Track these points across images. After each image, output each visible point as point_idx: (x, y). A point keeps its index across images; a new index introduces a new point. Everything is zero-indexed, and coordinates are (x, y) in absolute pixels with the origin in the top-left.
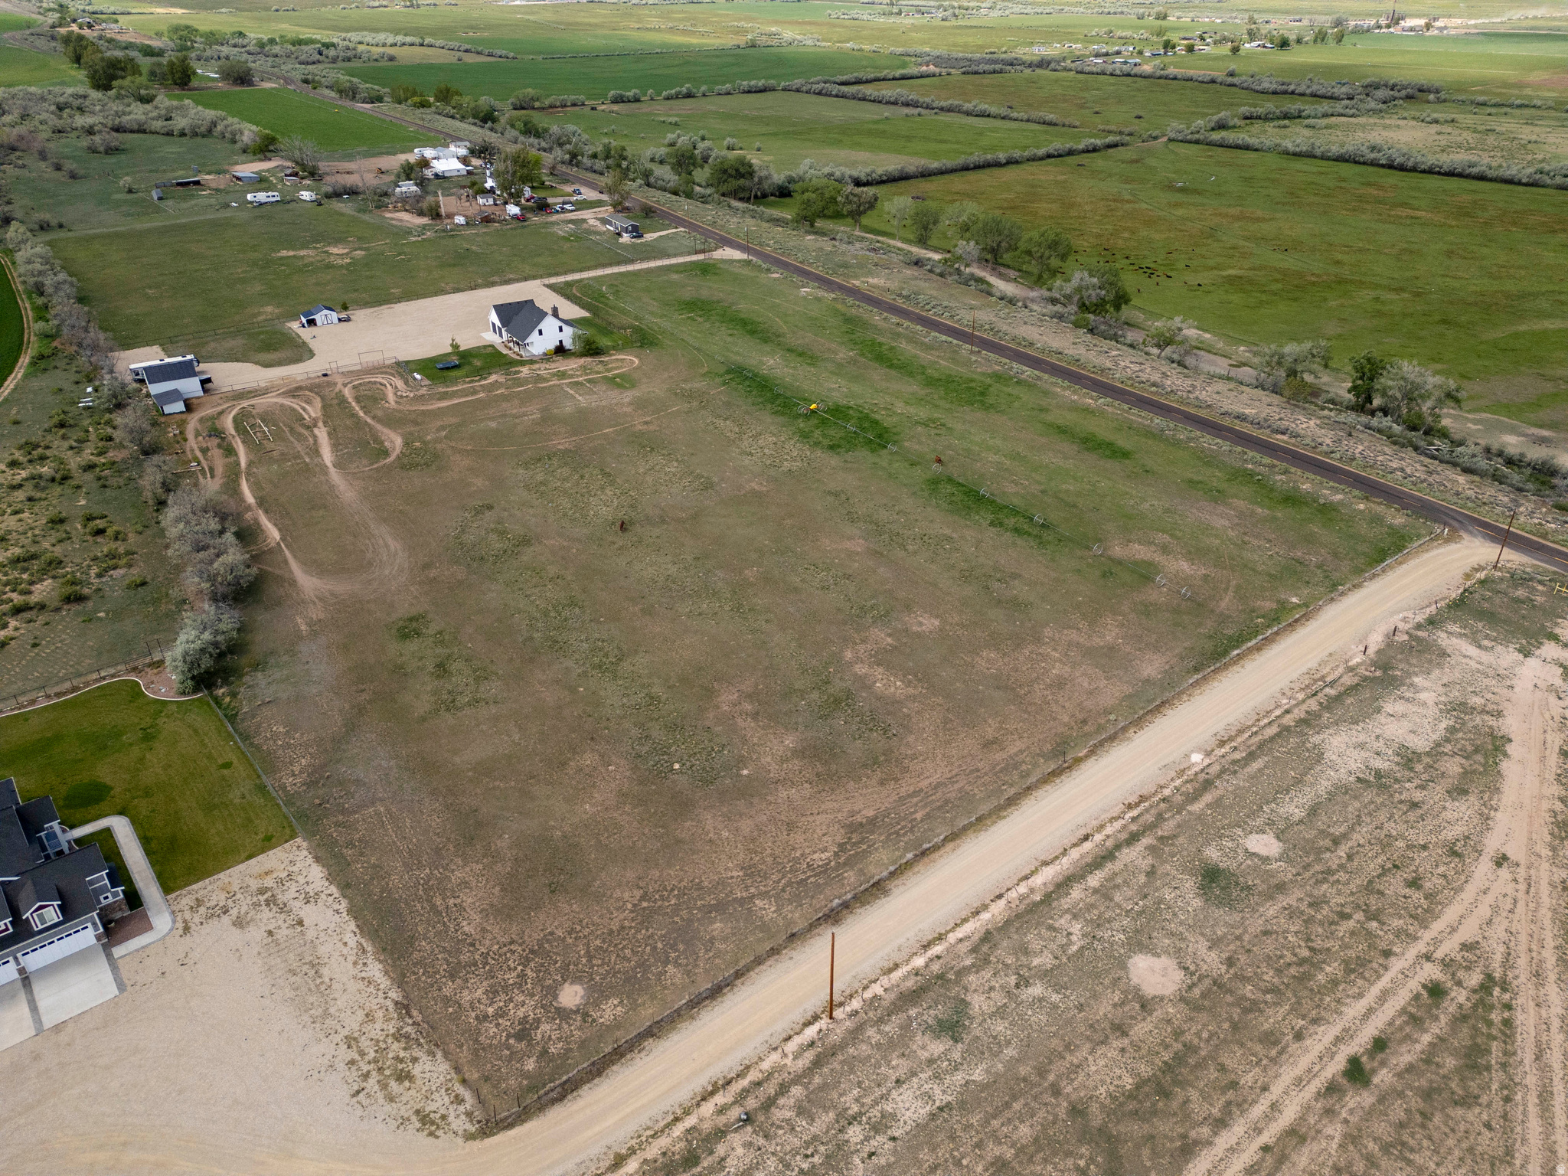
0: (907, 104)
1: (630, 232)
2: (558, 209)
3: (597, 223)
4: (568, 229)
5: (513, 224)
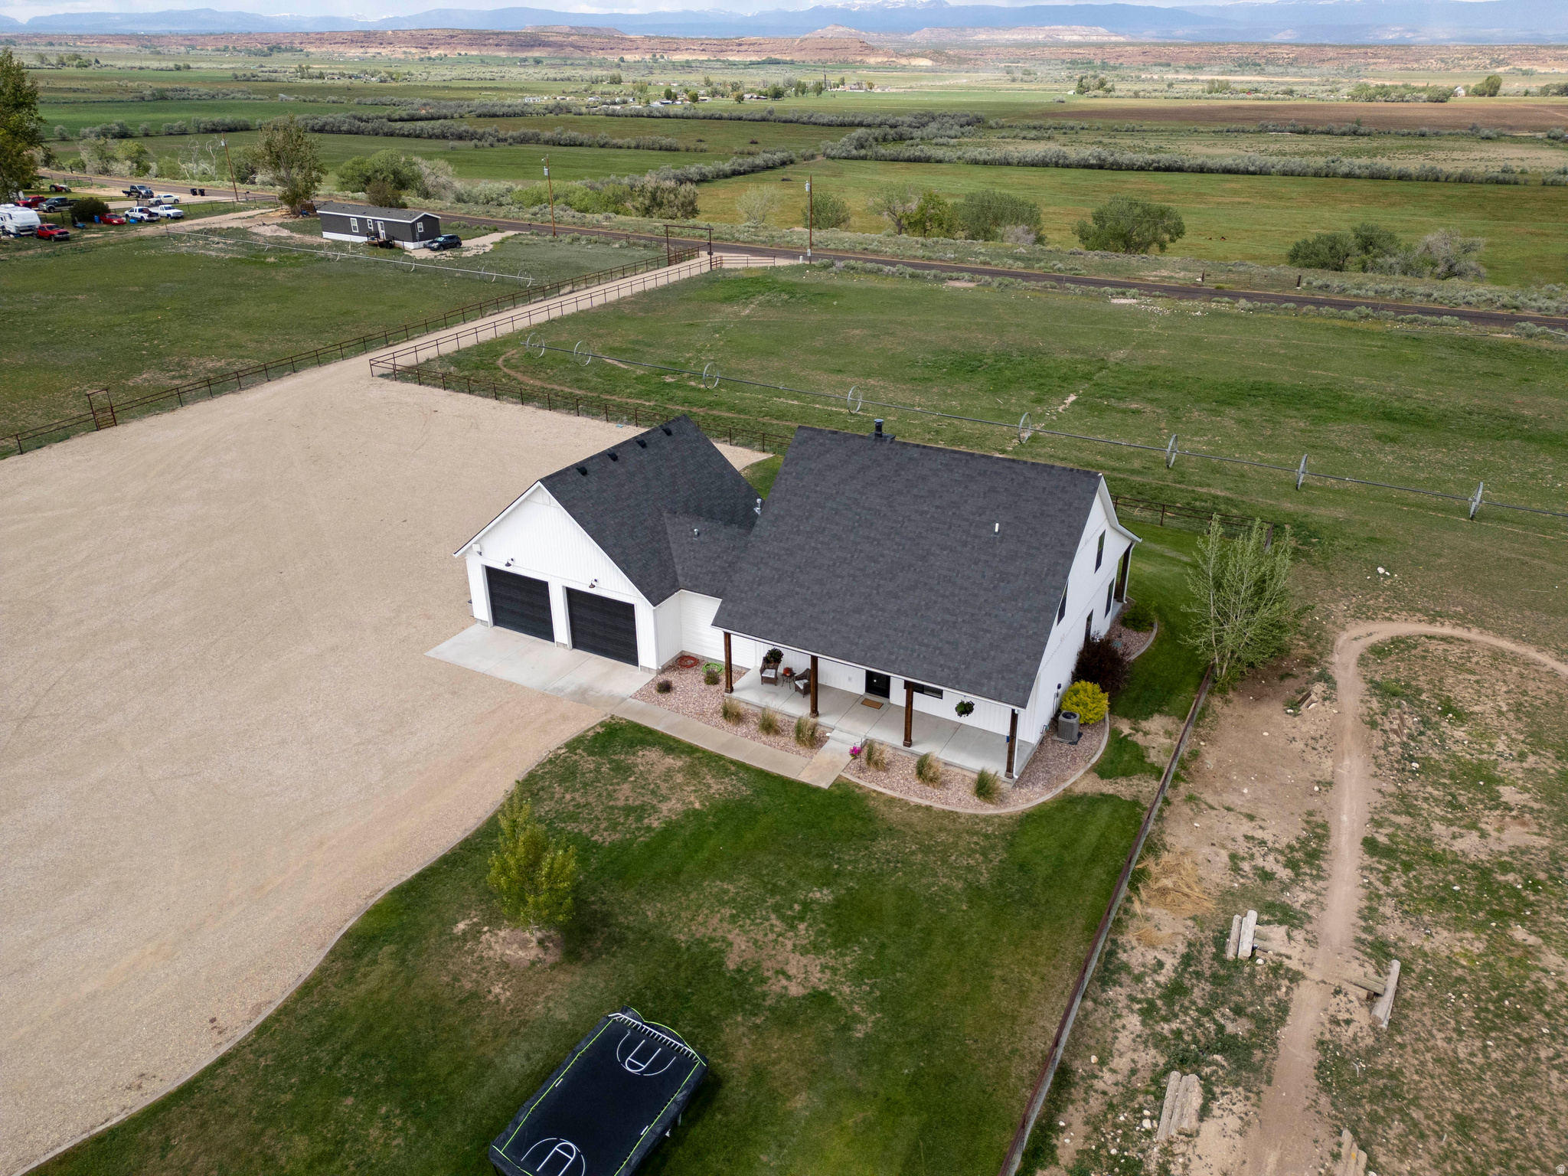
0: (460, 137)
1: (422, 238)
2: (139, 215)
3: (285, 233)
4: (220, 245)
5: (38, 250)
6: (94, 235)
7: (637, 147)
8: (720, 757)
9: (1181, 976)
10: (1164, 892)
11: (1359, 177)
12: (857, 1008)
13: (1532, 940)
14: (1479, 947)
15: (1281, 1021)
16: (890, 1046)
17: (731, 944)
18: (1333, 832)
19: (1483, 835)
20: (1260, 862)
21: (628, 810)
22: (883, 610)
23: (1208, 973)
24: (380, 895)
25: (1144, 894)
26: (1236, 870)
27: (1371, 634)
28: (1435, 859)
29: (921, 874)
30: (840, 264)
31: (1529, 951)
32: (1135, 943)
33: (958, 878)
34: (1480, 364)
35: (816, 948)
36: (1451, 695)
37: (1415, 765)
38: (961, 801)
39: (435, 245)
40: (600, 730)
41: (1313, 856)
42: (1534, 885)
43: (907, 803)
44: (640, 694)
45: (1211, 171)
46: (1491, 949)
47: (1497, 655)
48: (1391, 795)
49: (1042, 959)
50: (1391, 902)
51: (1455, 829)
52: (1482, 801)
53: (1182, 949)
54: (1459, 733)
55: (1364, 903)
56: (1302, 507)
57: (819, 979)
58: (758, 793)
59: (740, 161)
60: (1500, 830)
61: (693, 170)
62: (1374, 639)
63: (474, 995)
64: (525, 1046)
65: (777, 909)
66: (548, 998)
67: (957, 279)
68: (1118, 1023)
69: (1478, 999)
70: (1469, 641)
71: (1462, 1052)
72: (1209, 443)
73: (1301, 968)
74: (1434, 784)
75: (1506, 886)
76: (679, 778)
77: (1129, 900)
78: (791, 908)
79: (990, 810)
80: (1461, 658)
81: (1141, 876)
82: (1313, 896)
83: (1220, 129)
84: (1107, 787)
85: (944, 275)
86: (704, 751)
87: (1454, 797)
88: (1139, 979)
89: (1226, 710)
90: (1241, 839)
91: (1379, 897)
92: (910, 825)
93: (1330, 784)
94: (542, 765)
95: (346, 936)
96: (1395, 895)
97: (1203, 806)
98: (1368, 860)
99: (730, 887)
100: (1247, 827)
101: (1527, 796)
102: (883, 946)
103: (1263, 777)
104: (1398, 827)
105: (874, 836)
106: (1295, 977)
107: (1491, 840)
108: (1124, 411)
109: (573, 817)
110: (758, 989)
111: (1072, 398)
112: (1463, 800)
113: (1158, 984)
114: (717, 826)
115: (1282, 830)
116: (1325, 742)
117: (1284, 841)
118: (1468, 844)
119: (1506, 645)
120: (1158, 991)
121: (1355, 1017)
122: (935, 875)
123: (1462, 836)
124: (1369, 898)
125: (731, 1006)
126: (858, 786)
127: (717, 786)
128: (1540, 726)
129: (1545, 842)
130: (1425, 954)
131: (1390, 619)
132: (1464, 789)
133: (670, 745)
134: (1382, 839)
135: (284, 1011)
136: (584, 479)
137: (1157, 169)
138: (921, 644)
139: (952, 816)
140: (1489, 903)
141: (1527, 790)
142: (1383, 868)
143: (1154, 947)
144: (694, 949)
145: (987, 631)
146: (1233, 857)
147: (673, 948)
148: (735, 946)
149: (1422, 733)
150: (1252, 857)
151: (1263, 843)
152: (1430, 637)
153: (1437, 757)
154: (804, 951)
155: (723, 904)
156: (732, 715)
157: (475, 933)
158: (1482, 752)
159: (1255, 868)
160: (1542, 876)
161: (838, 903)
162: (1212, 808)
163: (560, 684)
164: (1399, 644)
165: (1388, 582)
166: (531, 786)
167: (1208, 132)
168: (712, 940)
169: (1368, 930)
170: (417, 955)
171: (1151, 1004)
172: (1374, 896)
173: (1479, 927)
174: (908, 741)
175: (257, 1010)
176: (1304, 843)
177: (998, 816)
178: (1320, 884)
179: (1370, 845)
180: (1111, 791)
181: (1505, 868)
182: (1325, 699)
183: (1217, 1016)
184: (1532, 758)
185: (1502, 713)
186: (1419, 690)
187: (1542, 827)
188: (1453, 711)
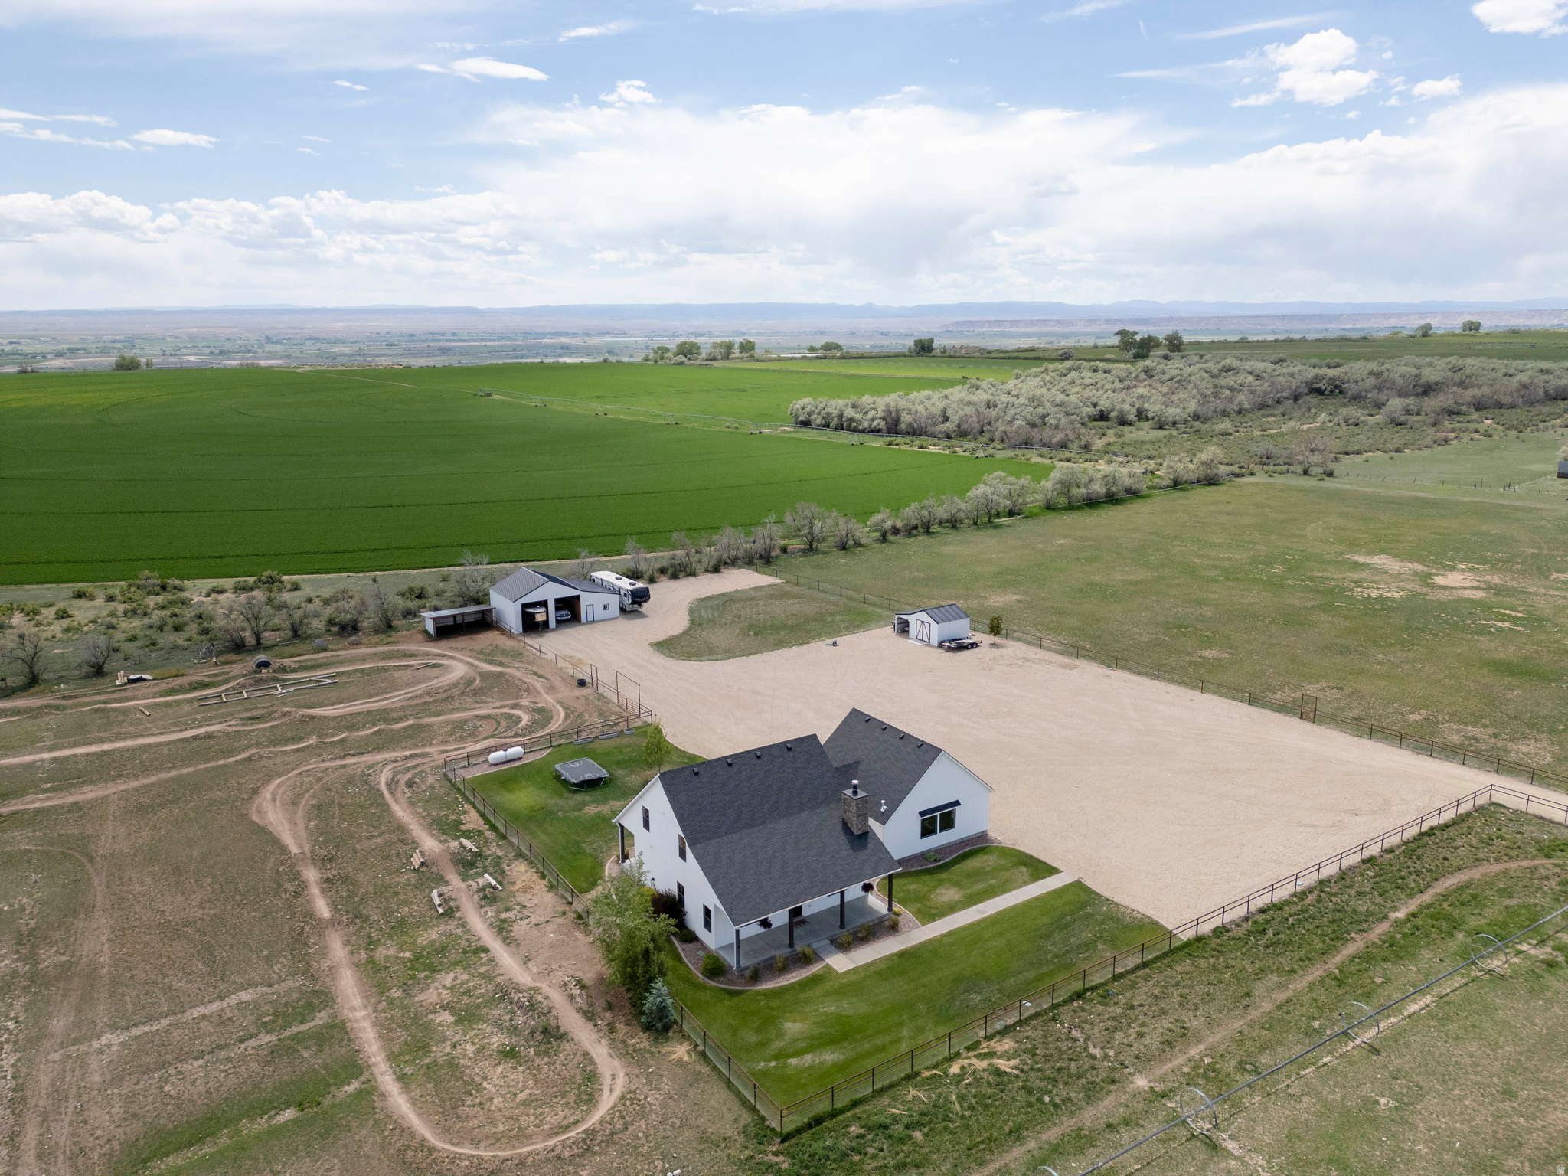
13: (402, 955)
14: (419, 941)
18: (501, 943)
19: (444, 987)
20: (515, 912)
25: (535, 874)
26: (519, 904)
27: (611, 1090)
28: (457, 963)
31: (401, 950)
32: (521, 864)
36: (521, 1069)
37: (499, 997)
41: (500, 930)
42: (412, 977)
48: (495, 977)
50: (459, 934)
51: (459, 982)
52: (456, 1003)
53: (507, 873)
54: (494, 1040)
55: (468, 927)
60: (439, 994)
62: (605, 1088)
68: (503, 852)
71: (407, 909)
73: (467, 883)
75: (423, 971)
80: (541, 1114)
81: (543, 878)
82: (487, 917)
84: (595, 892)
87: (470, 996)
88: (510, 860)
90: (530, 914)
93: (525, 963)
96: (460, 938)
97: (556, 915)
98: (480, 944)
100: (533, 920)
101: (437, 1021)
103: (552, 946)
104: (482, 965)
107: (442, 986)
112: (465, 998)
115: (519, 929)
117: (515, 927)
118: (448, 979)
120: (501, 862)
123: (455, 980)
128: (458, 1079)
132: (467, 1005)
134: (483, 955)
141: (440, 1025)
142: (473, 944)
143: (515, 867)
146: (525, 907)
150: (519, 912)
151: (521, 919)
152: (576, 1122)
153: (494, 1012)
160: (410, 982)
162: (554, 917)
164: (589, 1101)
172: (468, 932)
173: (423, 949)
176: (508, 930)
178: (488, 923)
181: (427, 977)
184: (448, 1049)
185: (485, 1078)
186: (538, 1054)
187: (421, 1006)
188: (509, 1054)
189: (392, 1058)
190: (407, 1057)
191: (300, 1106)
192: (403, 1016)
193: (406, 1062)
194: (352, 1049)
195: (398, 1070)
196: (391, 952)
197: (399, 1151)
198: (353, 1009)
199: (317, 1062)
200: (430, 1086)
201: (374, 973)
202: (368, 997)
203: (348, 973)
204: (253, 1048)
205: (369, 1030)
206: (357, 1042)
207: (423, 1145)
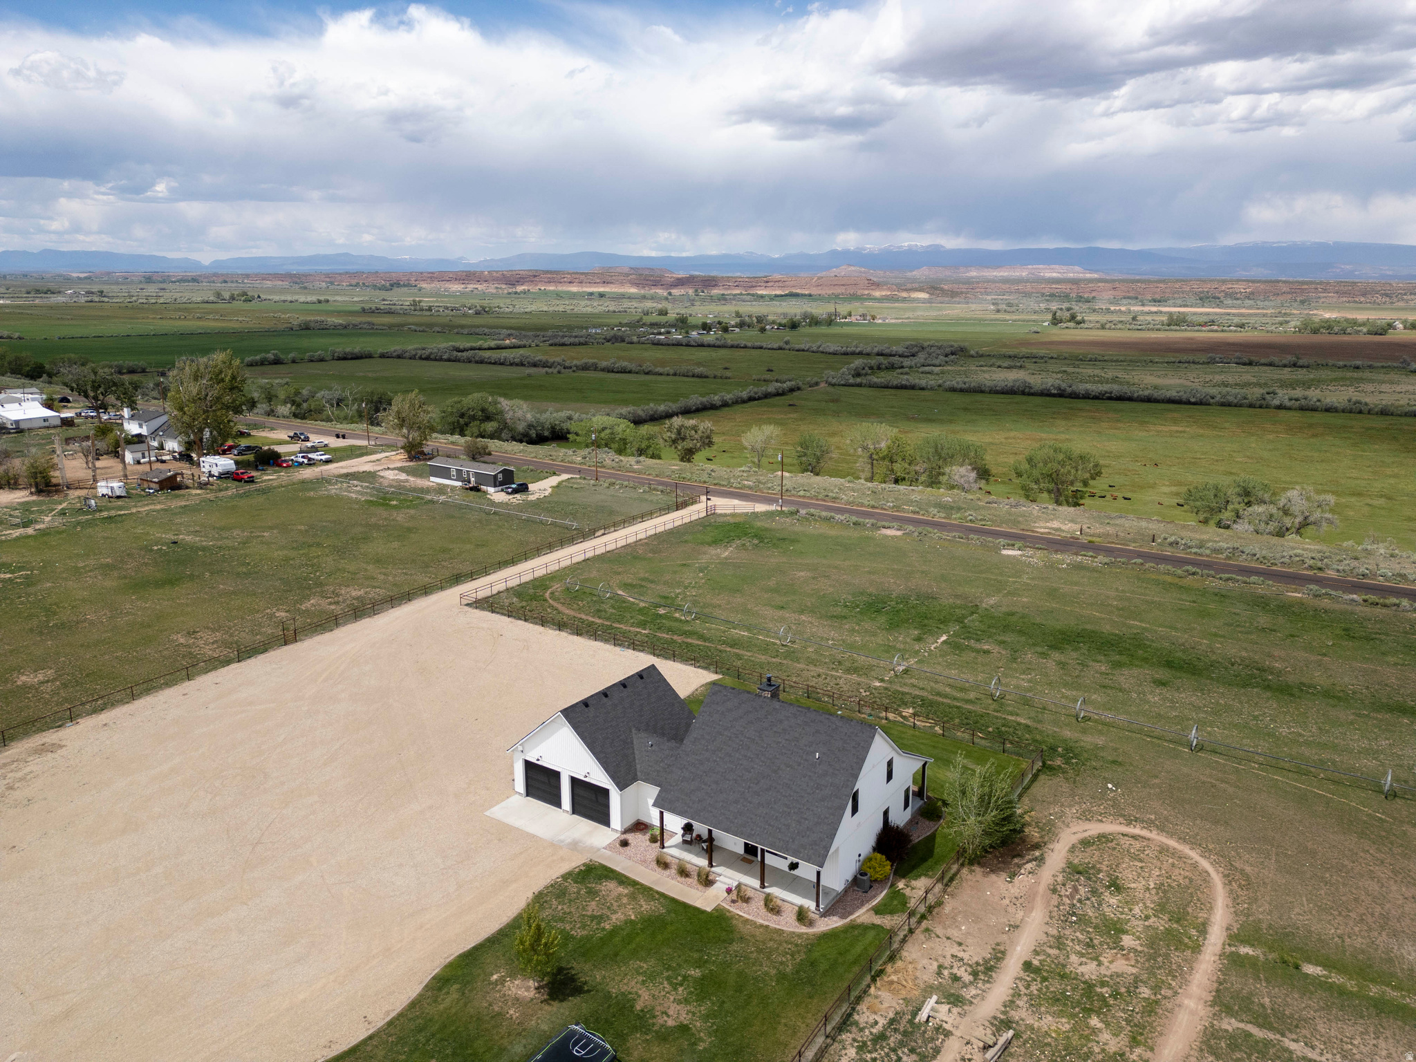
0: (535, 365)
1: (501, 484)
2: (301, 460)
3: (403, 476)
4: (358, 488)
5: (232, 489)
6: (269, 477)
7: (675, 374)
8: (651, 889)
9: (885, 1030)
10: (892, 982)
11: (1290, 409)
12: (702, 1034)
13: (1099, 1025)
14: (1068, 1027)
15: (934, 1057)
16: (715, 1055)
17: (640, 996)
18: (1008, 957)
19: (1100, 964)
20: (955, 971)
21: (593, 918)
22: (750, 803)
23: (902, 1029)
24: (452, 957)
25: (878, 983)
26: (939, 974)
27: (1085, 831)
28: (1063, 976)
29: (754, 965)
30: (803, 512)
31: (1095, 1031)
32: (865, 1010)
33: (775, 967)
34: (1263, 620)
35: (686, 1001)
36: (1120, 875)
37: (1074, 918)
38: (787, 923)
39: (510, 490)
40: (583, 868)
41: (990, 969)
42: (1116, 995)
43: (755, 923)
44: (609, 847)
45: (1156, 401)
46: (1073, 1030)
47: (1164, 850)
48: (1052, 936)
49: (810, 1015)
50: (1025, 998)
51: (1084, 960)
52: (1108, 943)
53: (891, 1015)
54: (1113, 901)
55: (1010, 998)
56: (1076, 735)
57: (684, 1018)
58: (669, 912)
59: (756, 390)
60: (1111, 962)
61: (716, 398)
62: (1086, 835)
63: (499, 1014)
64: (524, 1041)
65: (668, 978)
66: (538, 1018)
67: (889, 528)
68: (843, 1052)
69: (1053, 1055)
70: (1149, 839)
72: (1029, 681)
73: (951, 1029)
74: (1082, 931)
75: (1099, 994)
76: (625, 900)
77: (869, 986)
78: (676, 979)
79: (804, 930)
80: (1138, 850)
81: (881, 972)
82: (980, 992)
83: (1173, 360)
84: (877, 920)
85: (880, 524)
86: (642, 885)
87: (1091, 940)
88: (862, 1030)
89: (969, 877)
90: (949, 956)
91: (1020, 995)
92: (753, 936)
93: (1017, 927)
94: (547, 887)
95: (434, 978)
96: (1030, 995)
97: (933, 935)
98: (1022, 974)
99: (645, 965)
100: (955, 950)
101: (1137, 942)
102: (724, 1002)
103: (977, 920)
104: (1049, 955)
105: (731, 941)
106: (948, 1034)
107: (1103, 968)
108: (978, 651)
109: (562, 920)
110: (651, 1021)
111: (944, 638)
112: (1096, 942)
113: (871, 1033)
114: (642, 930)
115: (976, 953)
116: (1025, 901)
117: (975, 959)
118: (1088, 969)
119: (1172, 843)
120: (870, 1037)
121: (974, 1057)
122: (761, 965)
123: (1086, 964)
124: (1013, 996)
125: (635, 1029)
126: (729, 911)
127: (646, 906)
128: (1168, 899)
129: (1134, 971)
130: (1033, 1029)
131: (1101, 821)
132: (1100, 935)
133: (622, 880)
134: (1036, 962)
135: (401, 1015)
136: (586, 709)
137: (1110, 398)
138: (770, 825)
139: (780, 932)
140: (1085, 1003)
141: (1139, 938)
142: (1029, 979)
143: (876, 1013)
144: (620, 997)
145: (806, 819)
146: (940, 967)
147: (608, 996)
148: (642, 998)
149: (1088, 899)
150: (952, 967)
151: (962, 959)
152: (1124, 835)
153: (1091, 914)
154: (679, 1002)
155: (639, 974)
156: (663, 864)
157: (502, 981)
158: (1122, 913)
159: (951, 974)
160: (1123, 990)
161: (703, 978)
162: (938, 937)
163: (562, 837)
164: (1103, 838)
165: (1112, 795)
166: (540, 899)
167: (1162, 363)
168: (630, 993)
169: (1004, 1013)
170: (471, 991)
171: (864, 1043)
172: (1017, 994)
173: (1073, 1016)
174: (763, 886)
175: (388, 1013)
176: (986, 961)
177: (806, 934)
178: (988, 985)
179: (1027, 966)
180: (879, 923)
181: (1103, 984)
182: (1030, 873)
183: (900, 1052)
184: (1153, 919)
185: (1148, 889)
186: (1099, 871)
187: (1137, 961)
188: (1116, 886)
189: (1197, 949)
190: (1186, 940)
191: (1297, 967)
192: (1159, 968)
193: (1190, 938)
194: (1224, 974)
195: (1201, 939)
196: (1105, 1036)
197: (1247, 889)
198: (1193, 1013)
199: (1262, 987)
200: (1190, 910)
201: (1145, 1027)
202: (1171, 1011)
203: (1166, 1052)
204: (1313, 1048)
205: (1195, 981)
206: (1215, 978)
207: (1230, 882)
